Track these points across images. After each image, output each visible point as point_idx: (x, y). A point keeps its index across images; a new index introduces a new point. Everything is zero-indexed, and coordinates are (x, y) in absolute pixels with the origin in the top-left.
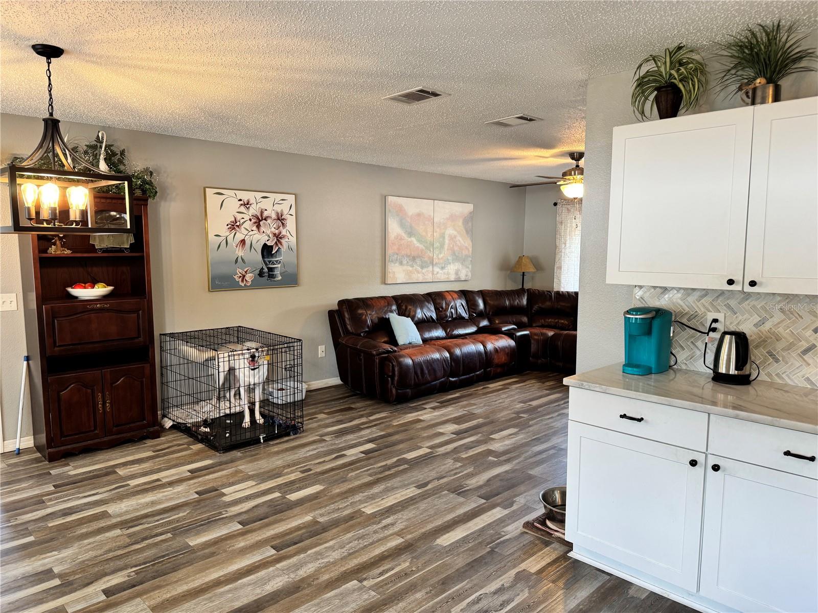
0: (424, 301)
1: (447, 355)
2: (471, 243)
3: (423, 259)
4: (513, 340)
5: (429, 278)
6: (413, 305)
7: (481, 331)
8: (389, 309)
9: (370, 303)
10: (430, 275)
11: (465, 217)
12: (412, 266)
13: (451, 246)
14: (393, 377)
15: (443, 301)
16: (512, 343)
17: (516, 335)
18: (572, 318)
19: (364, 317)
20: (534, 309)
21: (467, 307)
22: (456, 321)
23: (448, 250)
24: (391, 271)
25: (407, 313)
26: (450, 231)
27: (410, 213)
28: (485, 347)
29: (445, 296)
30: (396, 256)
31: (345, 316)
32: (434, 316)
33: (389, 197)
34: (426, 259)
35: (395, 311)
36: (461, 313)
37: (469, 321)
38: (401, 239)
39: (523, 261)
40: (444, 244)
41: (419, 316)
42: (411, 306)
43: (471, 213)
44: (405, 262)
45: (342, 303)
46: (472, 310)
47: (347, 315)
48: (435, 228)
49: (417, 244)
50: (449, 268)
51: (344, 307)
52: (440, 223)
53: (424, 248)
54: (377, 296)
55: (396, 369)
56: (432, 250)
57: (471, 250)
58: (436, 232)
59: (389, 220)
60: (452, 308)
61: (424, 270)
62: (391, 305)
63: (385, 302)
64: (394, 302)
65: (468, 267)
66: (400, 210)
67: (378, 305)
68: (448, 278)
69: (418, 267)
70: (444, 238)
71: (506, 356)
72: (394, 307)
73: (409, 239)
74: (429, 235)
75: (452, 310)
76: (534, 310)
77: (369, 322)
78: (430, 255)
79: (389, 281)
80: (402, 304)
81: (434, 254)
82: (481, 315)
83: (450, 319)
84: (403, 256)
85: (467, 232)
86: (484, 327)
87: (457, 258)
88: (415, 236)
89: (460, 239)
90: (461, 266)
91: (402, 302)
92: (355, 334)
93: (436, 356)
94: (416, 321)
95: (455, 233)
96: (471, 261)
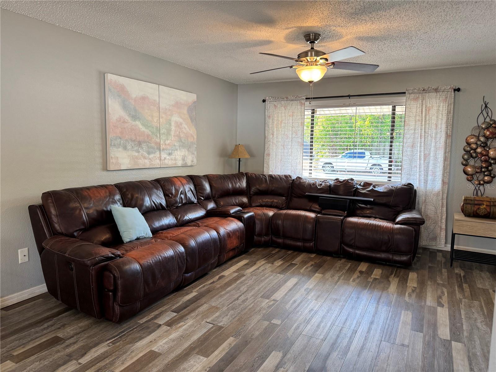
0: (152, 189)
1: (181, 249)
2: (196, 131)
3: (150, 144)
4: (242, 222)
5: (157, 163)
6: (141, 193)
7: (210, 214)
8: (111, 200)
9: (86, 194)
10: (158, 161)
11: (190, 106)
12: (139, 152)
13: (178, 133)
14: (115, 291)
15: (172, 186)
16: (240, 225)
17: (244, 218)
18: (284, 198)
19: (78, 211)
20: (252, 190)
21: (195, 192)
22: (186, 206)
23: (174, 136)
24: (113, 156)
25: (133, 203)
26: (175, 118)
27: (134, 96)
28: (218, 233)
29: (174, 182)
30: (119, 140)
31: (51, 213)
32: (164, 203)
33: (109, 74)
34: (153, 145)
35: (119, 201)
36: (191, 198)
37: (198, 205)
38: (124, 122)
39: (240, 149)
40: (171, 130)
41: (147, 205)
42: (138, 194)
43: (194, 102)
44: (129, 147)
45: (47, 196)
46: (200, 194)
47: (53, 211)
48: (161, 114)
49: (143, 129)
50: (176, 154)
51: (50, 201)
52: (166, 109)
53: (150, 133)
54: (96, 184)
55: (119, 282)
56: (158, 136)
57: (195, 137)
58: (162, 118)
59: (110, 100)
60: (181, 193)
61: (151, 156)
62: (114, 195)
63: (106, 192)
64: (118, 191)
65: (194, 154)
66: (122, 92)
67: (97, 196)
68: (175, 164)
69: (144, 153)
70: (170, 124)
71: (237, 239)
72: (118, 197)
73: (134, 123)
74: (155, 120)
75: (182, 195)
76: (253, 192)
77: (84, 217)
78: (157, 140)
79: (112, 167)
80: (127, 193)
81: (161, 140)
82: (208, 198)
83: (180, 205)
84: (126, 140)
85: (192, 121)
86: (212, 210)
87: (183, 145)
88: (139, 121)
89: (186, 127)
90: (187, 153)
91: (127, 190)
92: (66, 235)
93: (170, 253)
94: (144, 210)
95: (181, 120)
96: (196, 147)
